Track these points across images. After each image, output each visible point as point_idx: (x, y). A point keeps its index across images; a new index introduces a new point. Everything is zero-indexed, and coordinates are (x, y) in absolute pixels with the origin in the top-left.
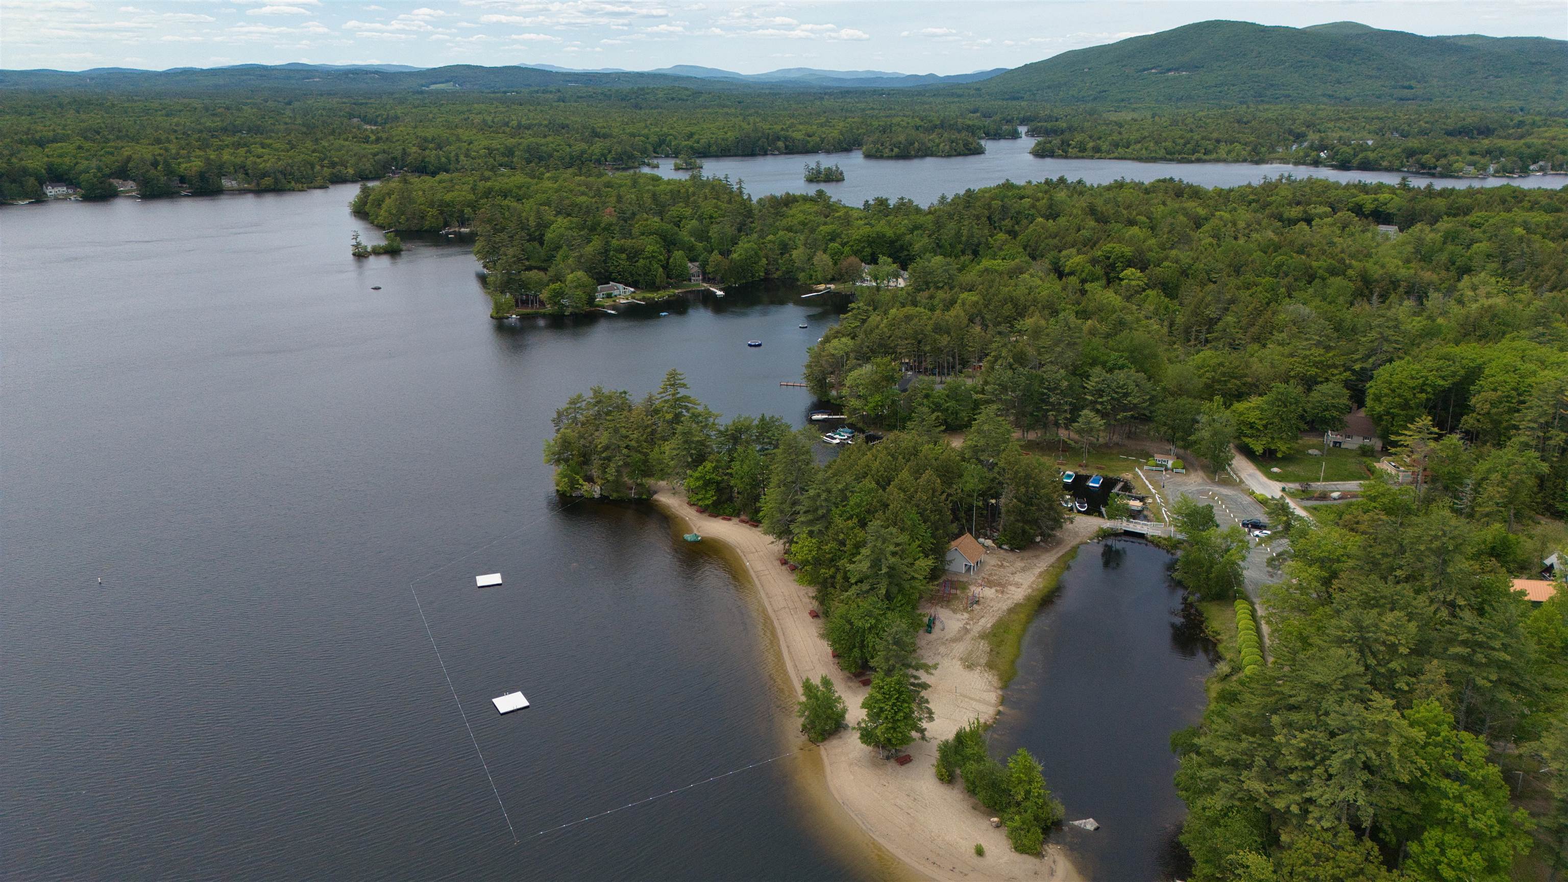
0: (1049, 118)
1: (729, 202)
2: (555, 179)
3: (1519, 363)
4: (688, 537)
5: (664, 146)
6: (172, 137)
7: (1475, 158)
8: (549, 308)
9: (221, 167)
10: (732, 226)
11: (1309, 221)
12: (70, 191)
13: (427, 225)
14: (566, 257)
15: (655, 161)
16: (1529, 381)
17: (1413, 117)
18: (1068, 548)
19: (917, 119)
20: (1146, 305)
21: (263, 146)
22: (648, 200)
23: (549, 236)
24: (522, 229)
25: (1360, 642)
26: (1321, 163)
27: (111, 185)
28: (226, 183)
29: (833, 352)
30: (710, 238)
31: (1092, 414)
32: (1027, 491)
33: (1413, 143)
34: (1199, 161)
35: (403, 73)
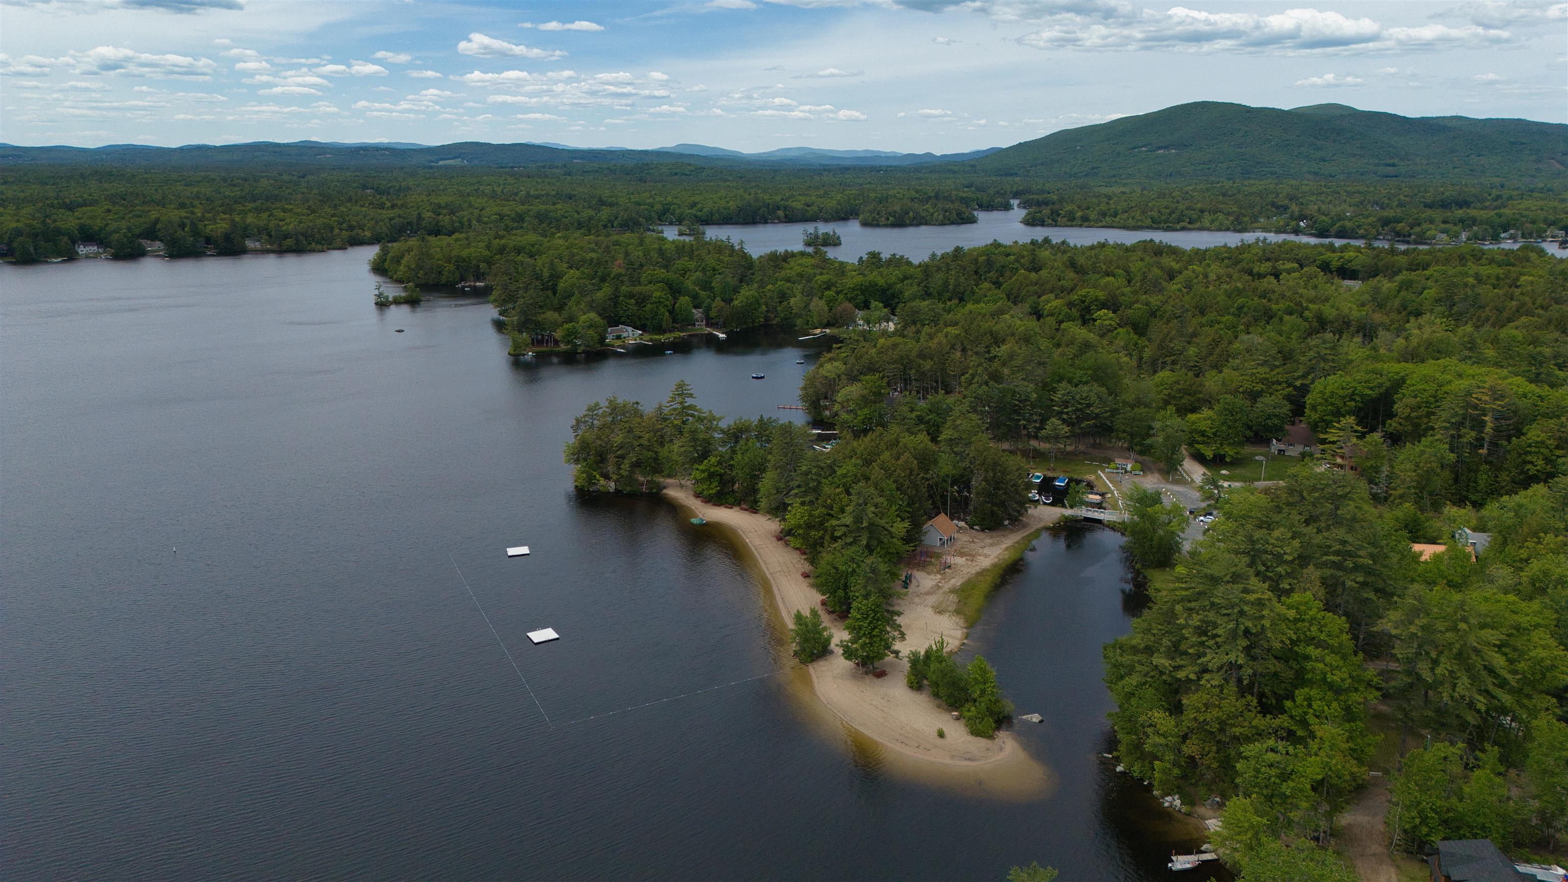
0: (1042, 191)
1: (731, 255)
2: (566, 238)
3: (1438, 375)
4: (694, 521)
5: (668, 215)
6: (196, 203)
7: (1447, 226)
8: (563, 347)
9: (245, 229)
10: (733, 277)
11: (1277, 276)
12: (100, 250)
13: (443, 280)
14: (578, 303)
15: (660, 228)
16: (1444, 389)
17: (1393, 191)
18: (1033, 530)
19: (913, 192)
20: (1117, 342)
21: (284, 211)
22: (655, 255)
23: (561, 285)
24: (537, 279)
25: (1252, 553)
26: (1301, 231)
27: (140, 244)
28: (250, 244)
29: (826, 374)
30: (713, 288)
31: (1058, 422)
32: (994, 476)
33: (1389, 213)
34: (1183, 229)
35: (413, 150)
